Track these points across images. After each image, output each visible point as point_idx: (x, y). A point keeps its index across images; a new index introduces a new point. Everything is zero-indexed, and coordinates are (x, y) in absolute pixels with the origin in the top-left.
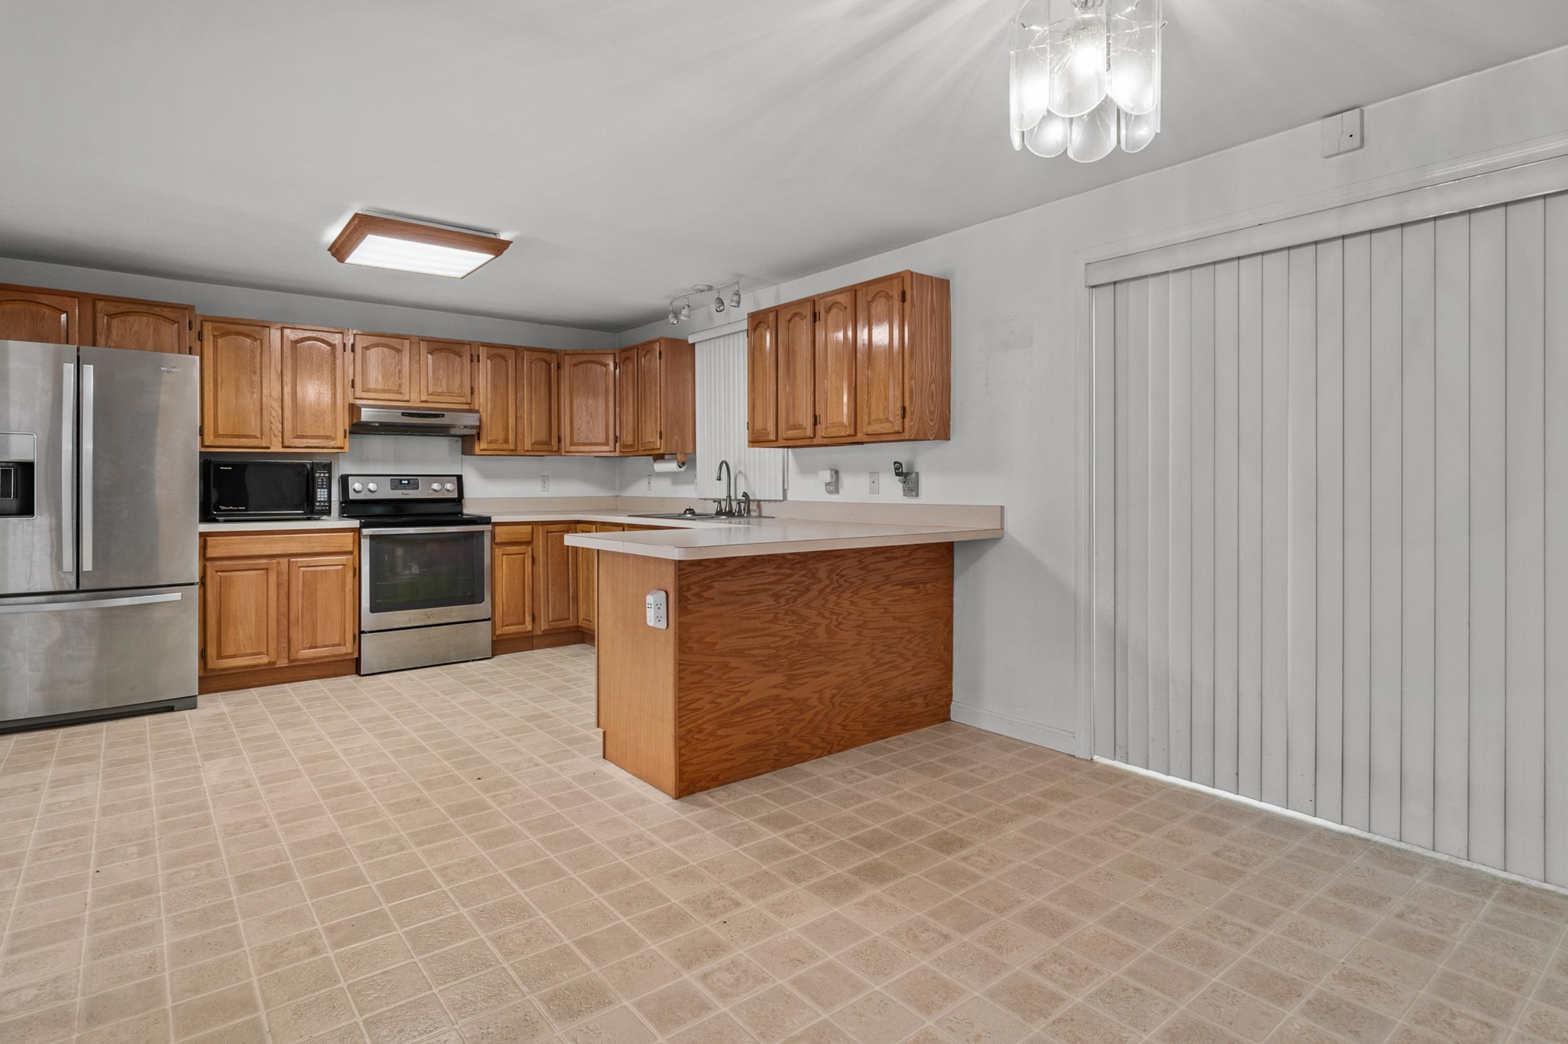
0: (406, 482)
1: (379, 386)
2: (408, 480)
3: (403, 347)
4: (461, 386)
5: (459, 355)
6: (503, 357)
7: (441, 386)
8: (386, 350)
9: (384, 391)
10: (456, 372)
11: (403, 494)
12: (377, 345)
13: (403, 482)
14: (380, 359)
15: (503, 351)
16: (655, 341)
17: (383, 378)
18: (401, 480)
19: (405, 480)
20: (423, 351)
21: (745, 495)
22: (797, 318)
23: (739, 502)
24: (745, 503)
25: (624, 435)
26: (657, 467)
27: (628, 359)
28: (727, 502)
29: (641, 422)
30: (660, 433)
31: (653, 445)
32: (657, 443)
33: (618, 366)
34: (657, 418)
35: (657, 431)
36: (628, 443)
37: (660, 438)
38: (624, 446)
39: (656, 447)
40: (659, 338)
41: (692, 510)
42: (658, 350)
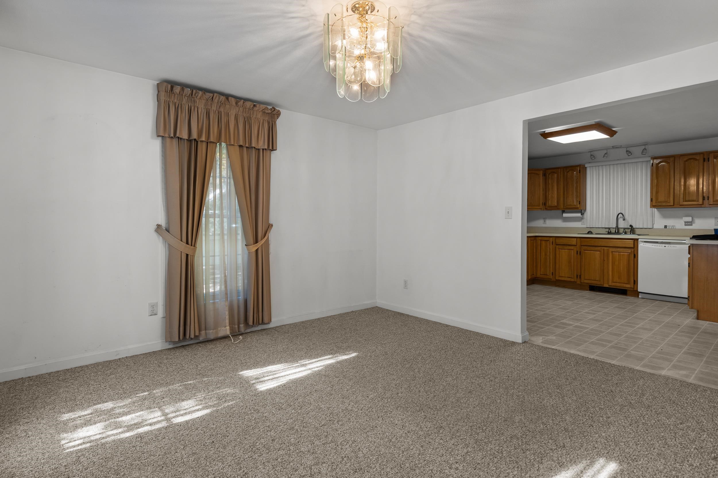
16: (577, 166)
21: (631, 226)
22: (692, 160)
23: (625, 229)
24: (630, 229)
25: (550, 202)
26: (565, 215)
27: (554, 172)
28: (615, 229)
29: (564, 197)
30: (579, 202)
31: (574, 207)
32: (577, 206)
33: (544, 175)
34: (577, 196)
35: (577, 201)
36: (553, 205)
37: (579, 204)
38: (549, 207)
39: (576, 207)
40: (579, 165)
41: (591, 232)
42: (579, 169)
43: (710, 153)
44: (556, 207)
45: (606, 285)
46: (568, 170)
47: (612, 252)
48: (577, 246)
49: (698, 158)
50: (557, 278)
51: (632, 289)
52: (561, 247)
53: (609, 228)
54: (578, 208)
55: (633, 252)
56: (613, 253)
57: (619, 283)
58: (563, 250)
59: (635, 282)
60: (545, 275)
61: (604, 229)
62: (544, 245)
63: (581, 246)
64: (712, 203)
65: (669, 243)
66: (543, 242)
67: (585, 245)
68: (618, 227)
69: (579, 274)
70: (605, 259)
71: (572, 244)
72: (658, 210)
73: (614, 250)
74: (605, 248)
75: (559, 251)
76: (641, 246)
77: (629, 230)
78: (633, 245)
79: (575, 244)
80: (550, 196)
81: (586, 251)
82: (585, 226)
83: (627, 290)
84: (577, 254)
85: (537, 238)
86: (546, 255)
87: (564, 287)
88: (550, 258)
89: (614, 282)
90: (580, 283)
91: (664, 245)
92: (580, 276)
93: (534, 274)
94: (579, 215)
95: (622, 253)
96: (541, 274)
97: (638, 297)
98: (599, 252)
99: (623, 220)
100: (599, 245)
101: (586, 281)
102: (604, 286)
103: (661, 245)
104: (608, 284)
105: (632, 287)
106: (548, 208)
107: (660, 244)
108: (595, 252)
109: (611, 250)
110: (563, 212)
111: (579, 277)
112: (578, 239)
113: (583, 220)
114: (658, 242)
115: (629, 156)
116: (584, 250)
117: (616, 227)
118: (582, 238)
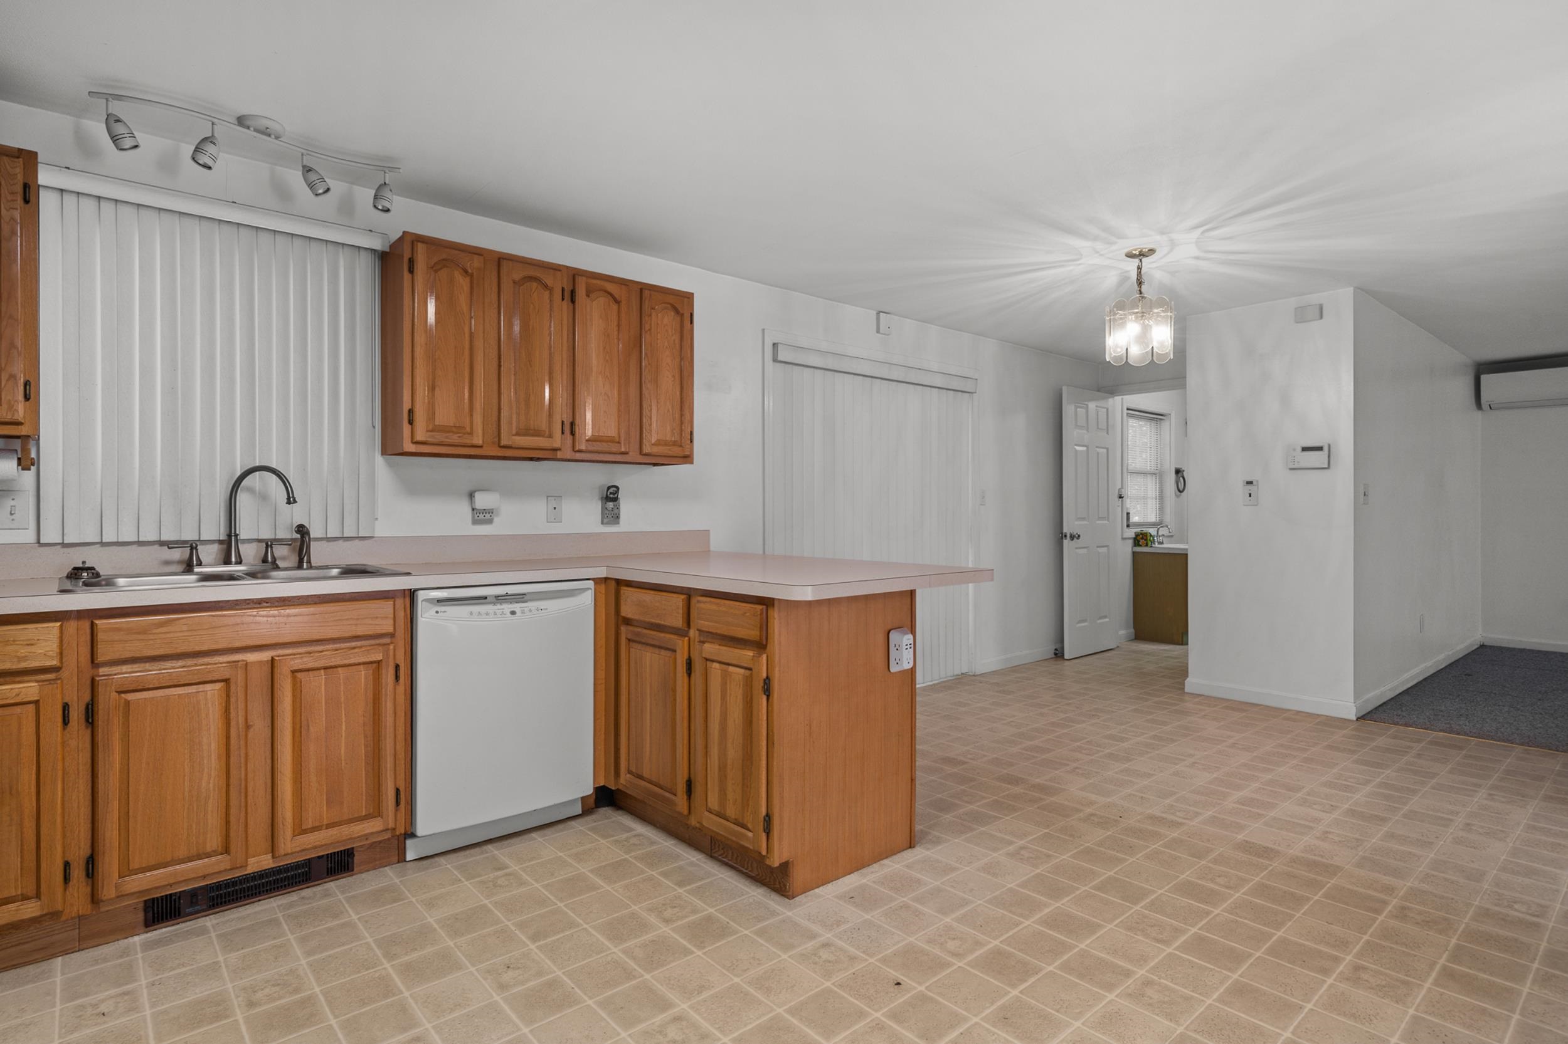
21: (302, 530)
22: (535, 284)
23: (269, 544)
24: (293, 545)
28: (223, 545)
30: (27, 384)
32: (5, 410)
34: (13, 346)
35: (13, 377)
37: (27, 398)
39: (8, 417)
40: (20, 150)
41: (93, 568)
42: (20, 179)
43: (575, 274)
45: (260, 863)
47: (294, 672)
48: (64, 674)
49: (549, 281)
51: (388, 835)
53: (191, 544)
54: (19, 424)
55: (391, 653)
56: (299, 675)
57: (329, 826)
59: (406, 798)
61: (156, 547)
63: (96, 666)
64: (585, 448)
65: (520, 598)
68: (236, 535)
69: (79, 852)
70: (256, 719)
71: (23, 665)
72: (390, 465)
73: (301, 657)
74: (251, 657)
76: (426, 617)
77: (291, 551)
78: (391, 622)
79: (55, 663)
81: (130, 697)
82: (25, 538)
83: (353, 848)
84: (66, 721)
89: (305, 832)
90: (86, 910)
91: (507, 607)
92: (90, 860)
95: (341, 671)
97: (402, 858)
98: (218, 686)
99: (289, 503)
100: (221, 645)
101: (130, 881)
102: (250, 870)
103: (499, 606)
104: (273, 850)
105: (391, 825)
107: (494, 604)
108: (192, 689)
109: (290, 658)
111: (78, 873)
112: (72, 626)
113: (13, 503)
114: (486, 598)
115: (316, 195)
116: (120, 693)
117: (230, 536)
118: (101, 618)
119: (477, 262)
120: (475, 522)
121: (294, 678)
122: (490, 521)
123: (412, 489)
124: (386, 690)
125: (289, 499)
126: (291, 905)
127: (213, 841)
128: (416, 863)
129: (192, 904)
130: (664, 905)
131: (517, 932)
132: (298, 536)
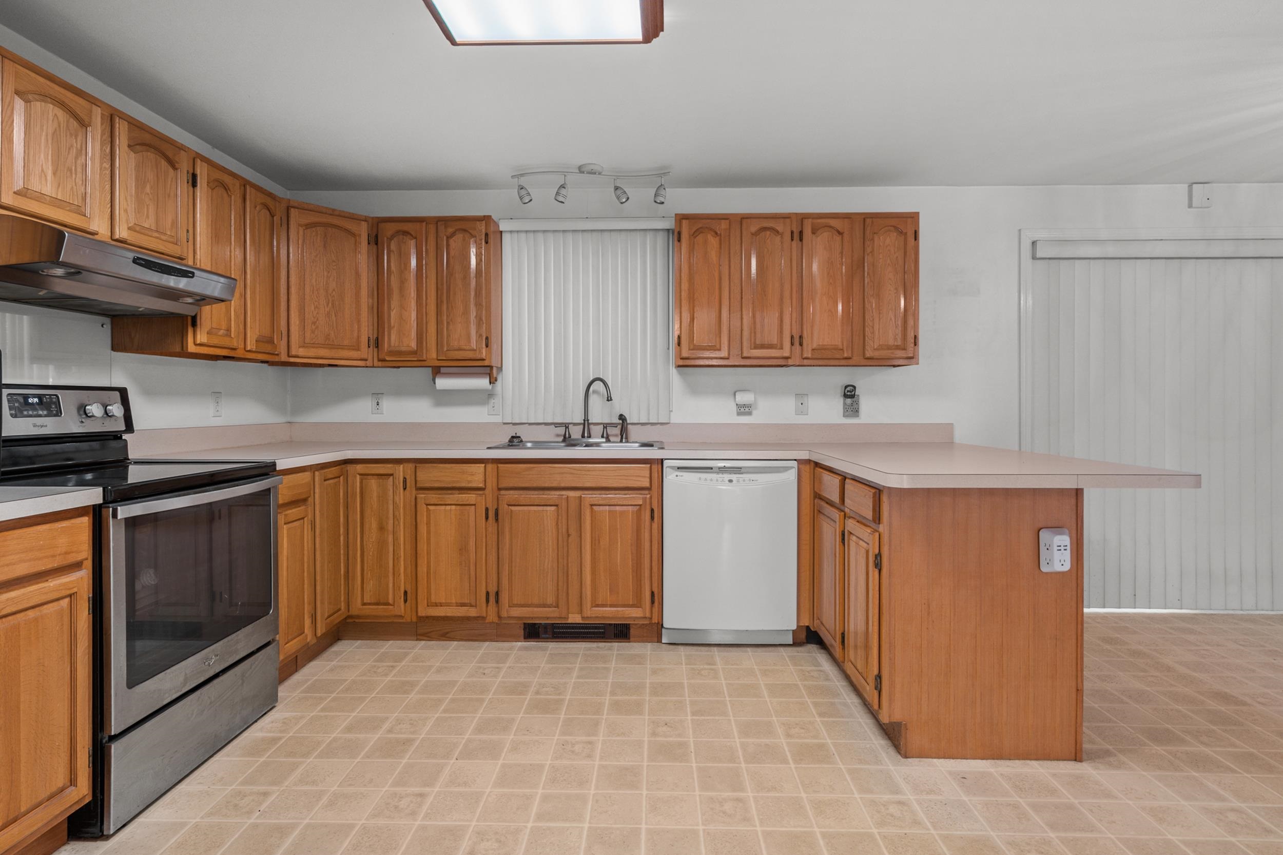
0: (36, 400)
1: (48, 189)
2: (40, 397)
3: (91, 117)
4: (174, 223)
5: (173, 164)
6: (226, 188)
7: (148, 217)
8: (60, 113)
9: (56, 202)
10: (169, 196)
11: (35, 426)
12: (45, 97)
13: (30, 400)
14: (50, 131)
15: (227, 179)
16: (477, 220)
17: (54, 173)
18: (26, 397)
19: (34, 396)
20: (122, 141)
21: (622, 417)
22: (768, 233)
23: (605, 426)
24: (619, 427)
25: (393, 337)
26: (442, 383)
27: (406, 233)
28: (582, 426)
29: (438, 322)
30: (487, 338)
31: (470, 355)
32: (481, 352)
33: (375, 240)
34: (481, 319)
35: (481, 336)
36: (403, 349)
37: (487, 346)
38: (391, 353)
39: (479, 357)
40: (484, 216)
41: (519, 437)
42: (484, 231)
43: (802, 218)
44: (414, 353)
45: (575, 618)
46: (450, 230)
47: (592, 505)
48: (487, 492)
49: (780, 228)
50: (422, 612)
51: (647, 622)
52: (433, 497)
53: (566, 425)
54: (484, 360)
55: (648, 501)
56: (594, 507)
57: (611, 606)
58: (443, 507)
59: (656, 598)
60: (377, 604)
61: (553, 426)
62: (375, 494)
63: (499, 489)
64: (810, 356)
65: (738, 470)
66: (373, 483)
67: (511, 485)
68: (588, 420)
69: (493, 589)
70: (572, 531)
71: (470, 485)
72: (680, 374)
73: (596, 497)
74: (572, 494)
75: (428, 510)
76: (670, 477)
77: (617, 431)
78: (648, 480)
79: (481, 485)
80: (393, 314)
81: (513, 508)
82: (498, 419)
83: (629, 624)
84: (487, 518)
85: (350, 468)
86: (382, 528)
87: (445, 636)
88: (395, 539)
89: (598, 606)
90: (496, 620)
91: (727, 477)
92: (497, 594)
93: (340, 610)
94: (482, 383)
95: (618, 508)
96: (364, 604)
97: (659, 640)
98: (553, 508)
99: (608, 400)
100: (554, 485)
101: (516, 612)
102: (570, 621)
103: (721, 475)
104: (581, 612)
105: (648, 615)
106: (387, 359)
107: (718, 473)
108: (541, 508)
109: (589, 497)
110: (437, 371)
111: (492, 599)
112: (490, 466)
113: (493, 401)
114: (712, 468)
115: (621, 203)
116: (509, 505)
117: (584, 420)
118: (502, 463)
119: (724, 225)
120: (739, 414)
121: (592, 509)
122: (750, 414)
123: (694, 390)
124: (644, 525)
125: (608, 398)
126: (590, 649)
127: (550, 600)
128: (667, 645)
129: (546, 633)
130: (797, 724)
131: (688, 706)
132: (621, 422)
